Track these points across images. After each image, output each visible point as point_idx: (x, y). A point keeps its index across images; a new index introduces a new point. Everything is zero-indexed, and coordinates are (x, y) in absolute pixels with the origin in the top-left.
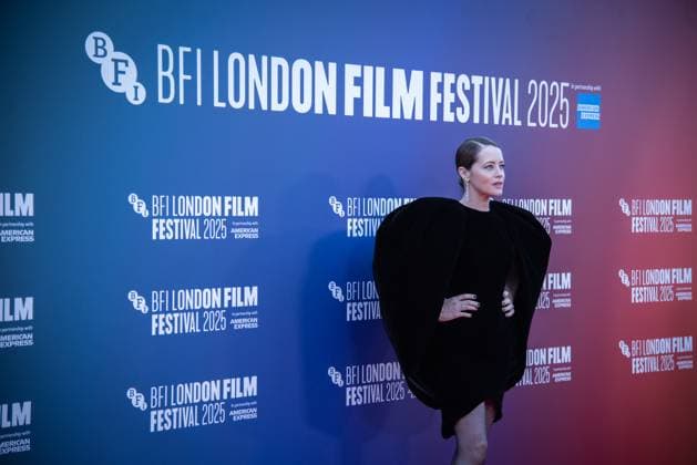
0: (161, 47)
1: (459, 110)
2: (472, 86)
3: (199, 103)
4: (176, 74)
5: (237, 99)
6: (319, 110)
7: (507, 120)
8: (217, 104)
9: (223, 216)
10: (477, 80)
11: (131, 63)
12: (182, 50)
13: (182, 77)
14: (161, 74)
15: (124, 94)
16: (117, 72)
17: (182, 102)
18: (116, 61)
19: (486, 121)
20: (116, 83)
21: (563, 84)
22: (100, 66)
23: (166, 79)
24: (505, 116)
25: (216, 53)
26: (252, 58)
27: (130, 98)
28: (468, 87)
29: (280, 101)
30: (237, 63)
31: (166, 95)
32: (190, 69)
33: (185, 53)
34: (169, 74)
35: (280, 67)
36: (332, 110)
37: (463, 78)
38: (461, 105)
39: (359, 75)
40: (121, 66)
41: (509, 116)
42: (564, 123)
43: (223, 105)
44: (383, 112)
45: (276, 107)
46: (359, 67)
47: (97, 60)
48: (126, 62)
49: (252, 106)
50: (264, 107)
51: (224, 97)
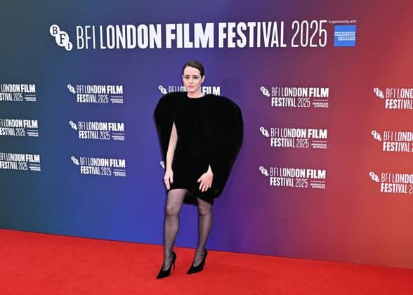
0: (78, 27)
1: (239, 41)
2: (248, 28)
3: (94, 47)
4: (84, 37)
5: (111, 45)
6: (152, 46)
7: (275, 45)
8: (102, 47)
9: (106, 94)
10: (252, 25)
11: (67, 35)
12: (86, 27)
13: (87, 38)
14: (78, 38)
15: (64, 47)
16: (61, 39)
17: (87, 47)
18: (61, 35)
19: (259, 45)
20: (61, 43)
21: (321, 22)
22: (55, 37)
23: (80, 40)
24: (273, 42)
25: (101, 27)
26: (117, 27)
27: (67, 48)
28: (245, 28)
29: (132, 44)
30: (110, 29)
31: (80, 46)
32: (90, 34)
33: (88, 28)
34: (81, 37)
35: (131, 30)
36: (159, 46)
37: (242, 24)
38: (240, 38)
39: (174, 28)
40: (63, 36)
41: (277, 42)
42: (323, 43)
43: (105, 48)
44: (188, 45)
45: (130, 47)
46: (174, 25)
47: (54, 35)
48: (65, 35)
49: (118, 47)
50: (124, 47)
51: (105, 44)
